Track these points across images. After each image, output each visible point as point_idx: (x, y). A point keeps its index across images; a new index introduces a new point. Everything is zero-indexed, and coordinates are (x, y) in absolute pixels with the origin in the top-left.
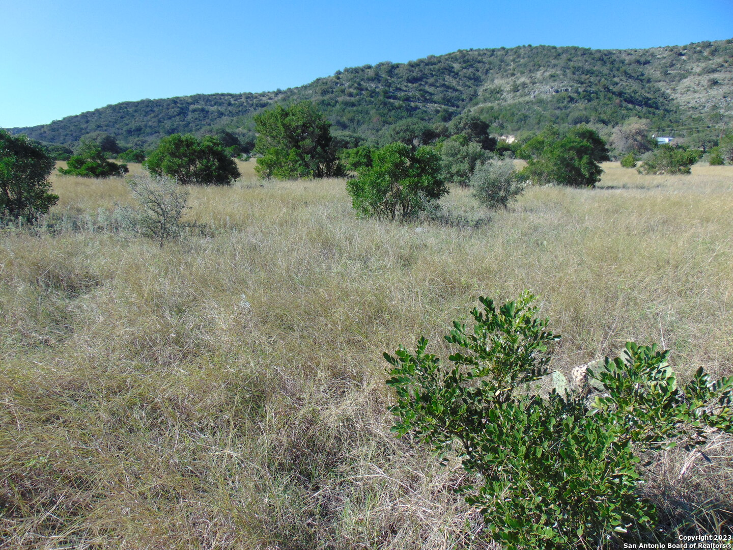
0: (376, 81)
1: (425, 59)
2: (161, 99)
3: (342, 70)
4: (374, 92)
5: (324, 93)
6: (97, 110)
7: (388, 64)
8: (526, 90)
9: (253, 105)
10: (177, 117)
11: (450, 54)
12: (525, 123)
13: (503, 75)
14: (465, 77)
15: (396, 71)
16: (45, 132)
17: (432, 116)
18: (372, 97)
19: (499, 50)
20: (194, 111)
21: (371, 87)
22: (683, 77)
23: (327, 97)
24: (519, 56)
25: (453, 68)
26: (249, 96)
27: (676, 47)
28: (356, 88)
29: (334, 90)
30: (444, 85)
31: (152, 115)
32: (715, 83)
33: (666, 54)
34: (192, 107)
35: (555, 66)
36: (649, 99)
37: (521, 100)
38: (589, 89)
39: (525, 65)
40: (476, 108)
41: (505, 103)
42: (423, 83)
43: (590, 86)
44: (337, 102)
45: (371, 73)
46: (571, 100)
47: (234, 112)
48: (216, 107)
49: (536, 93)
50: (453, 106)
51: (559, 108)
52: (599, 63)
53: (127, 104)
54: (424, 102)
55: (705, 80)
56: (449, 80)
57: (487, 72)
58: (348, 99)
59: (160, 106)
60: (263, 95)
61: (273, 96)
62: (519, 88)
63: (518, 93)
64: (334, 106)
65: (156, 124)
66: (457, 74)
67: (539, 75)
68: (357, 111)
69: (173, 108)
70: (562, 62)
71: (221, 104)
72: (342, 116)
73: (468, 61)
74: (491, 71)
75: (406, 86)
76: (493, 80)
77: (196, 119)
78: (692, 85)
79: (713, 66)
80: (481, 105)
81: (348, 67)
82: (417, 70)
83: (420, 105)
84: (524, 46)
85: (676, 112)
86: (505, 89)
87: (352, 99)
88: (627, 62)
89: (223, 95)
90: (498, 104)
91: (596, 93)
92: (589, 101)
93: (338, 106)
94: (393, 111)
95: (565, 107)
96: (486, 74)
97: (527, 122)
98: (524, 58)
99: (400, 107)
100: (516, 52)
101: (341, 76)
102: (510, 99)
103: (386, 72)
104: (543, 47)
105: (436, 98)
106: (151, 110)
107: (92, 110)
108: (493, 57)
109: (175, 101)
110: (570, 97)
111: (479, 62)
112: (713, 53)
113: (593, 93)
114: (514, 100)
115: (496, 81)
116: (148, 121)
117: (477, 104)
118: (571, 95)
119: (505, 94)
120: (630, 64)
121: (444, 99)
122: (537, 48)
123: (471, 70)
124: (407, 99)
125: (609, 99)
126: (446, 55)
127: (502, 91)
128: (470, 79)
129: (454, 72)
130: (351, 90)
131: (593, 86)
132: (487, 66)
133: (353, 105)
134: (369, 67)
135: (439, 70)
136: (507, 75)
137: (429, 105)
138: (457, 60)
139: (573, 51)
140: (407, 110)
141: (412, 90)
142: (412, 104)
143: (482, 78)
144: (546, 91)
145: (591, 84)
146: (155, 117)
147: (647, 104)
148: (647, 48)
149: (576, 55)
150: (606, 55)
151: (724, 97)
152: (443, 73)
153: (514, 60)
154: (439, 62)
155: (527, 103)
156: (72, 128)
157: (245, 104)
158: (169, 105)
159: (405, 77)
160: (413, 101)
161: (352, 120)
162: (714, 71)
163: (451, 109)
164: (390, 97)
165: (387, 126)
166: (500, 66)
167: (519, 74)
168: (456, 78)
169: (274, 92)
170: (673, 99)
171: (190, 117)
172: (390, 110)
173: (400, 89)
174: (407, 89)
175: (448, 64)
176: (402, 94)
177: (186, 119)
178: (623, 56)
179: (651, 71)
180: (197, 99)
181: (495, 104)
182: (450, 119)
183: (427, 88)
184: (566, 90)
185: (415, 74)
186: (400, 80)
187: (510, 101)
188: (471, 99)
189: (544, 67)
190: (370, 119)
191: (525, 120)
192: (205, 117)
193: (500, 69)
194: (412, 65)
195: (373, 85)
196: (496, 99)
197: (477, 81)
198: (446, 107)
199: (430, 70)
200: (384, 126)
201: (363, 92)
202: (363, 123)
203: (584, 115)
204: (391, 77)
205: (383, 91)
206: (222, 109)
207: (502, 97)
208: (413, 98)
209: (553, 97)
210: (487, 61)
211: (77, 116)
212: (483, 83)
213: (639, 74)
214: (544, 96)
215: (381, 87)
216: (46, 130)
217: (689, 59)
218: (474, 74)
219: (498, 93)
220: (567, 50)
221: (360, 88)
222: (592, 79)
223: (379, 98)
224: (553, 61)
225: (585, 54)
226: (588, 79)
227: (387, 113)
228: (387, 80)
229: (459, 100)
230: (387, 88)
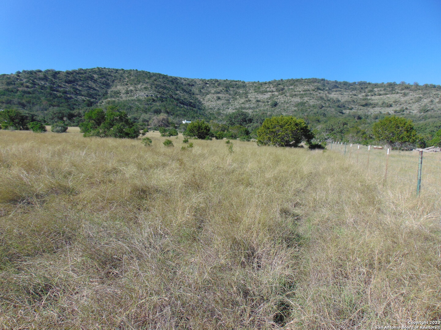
0: (45, 80)
1: (77, 70)
3: (21, 71)
5: (8, 84)
7: (52, 71)
8: (132, 94)
11: (92, 69)
13: (122, 84)
14: (100, 83)
15: (58, 76)
17: (80, 103)
18: (42, 89)
19: (120, 70)
21: (42, 83)
22: (207, 94)
23: (11, 87)
24: (131, 75)
25: (94, 77)
27: (205, 80)
28: (31, 83)
29: (16, 83)
30: (88, 86)
32: (219, 98)
33: (201, 82)
35: (147, 83)
36: (191, 103)
38: (163, 96)
39: (133, 80)
40: (105, 100)
42: (75, 84)
43: (163, 95)
44: (18, 90)
45: (41, 75)
46: (154, 100)
49: (137, 95)
50: (93, 98)
51: (148, 104)
52: (170, 83)
54: (76, 95)
55: (215, 96)
56: (91, 84)
57: (113, 81)
58: (26, 89)
62: (129, 92)
63: (128, 95)
64: (16, 92)
66: (96, 81)
67: (139, 86)
68: (32, 97)
70: (150, 81)
72: (22, 99)
73: (102, 74)
74: (116, 81)
75: (64, 85)
76: (116, 86)
78: (211, 98)
79: (219, 91)
80: (109, 99)
81: (25, 70)
82: (71, 76)
83: (73, 96)
84: (134, 70)
85: (204, 110)
86: (122, 92)
87: (29, 90)
88: (184, 84)
90: (118, 100)
91: (166, 98)
92: (162, 102)
93: (19, 93)
94: (56, 99)
95: (151, 104)
96: (113, 82)
97: (131, 110)
98: (133, 76)
99: (61, 97)
100: (129, 73)
101: (20, 75)
102: (124, 98)
103: (52, 76)
104: (143, 72)
105: (83, 93)
108: (117, 74)
110: (153, 99)
111: (109, 75)
112: (219, 85)
113: (164, 98)
114: (126, 98)
115: (118, 87)
117: (107, 98)
118: (154, 98)
120: (185, 85)
121: (88, 94)
122: (140, 72)
123: (104, 79)
124: (65, 92)
125: (172, 102)
126: (90, 69)
127: (120, 92)
128: (104, 84)
129: (94, 79)
130: (28, 84)
131: (165, 95)
132: (114, 78)
133: (29, 93)
134: (40, 71)
135: (85, 78)
136: (124, 85)
137: (79, 97)
138: (96, 73)
139: (158, 76)
140: (65, 99)
141: (68, 88)
142: (68, 96)
144: (142, 95)
145: (164, 94)
147: (190, 105)
148: (193, 79)
149: (160, 78)
150: (174, 79)
151: (222, 105)
152: (88, 79)
153: (128, 77)
154: (85, 73)
155: (133, 100)
159: (64, 80)
160: (69, 94)
161: (29, 102)
162: (219, 93)
163: (92, 100)
164: (54, 91)
165: (52, 107)
166: (120, 79)
168: (95, 83)
170: (203, 104)
172: (54, 98)
173: (61, 87)
174: (65, 86)
175: (91, 75)
176: (62, 89)
178: (183, 81)
179: (195, 90)
181: (116, 100)
182: (91, 106)
183: (77, 87)
184: (152, 96)
185: (70, 78)
186: (61, 81)
187: (124, 99)
188: (104, 95)
189: (142, 82)
190: (41, 102)
191: (130, 109)
193: (120, 81)
194: (68, 73)
195: (43, 83)
196: (116, 97)
197: (108, 86)
198: (89, 99)
199: (80, 77)
201: (37, 86)
202: (36, 104)
203: (159, 108)
204: (55, 79)
205: (50, 87)
207: (120, 96)
208: (68, 92)
209: (145, 98)
210: (113, 75)
212: (111, 87)
213: (189, 90)
214: (141, 98)
215: (48, 84)
217: (210, 86)
218: (106, 82)
219: (118, 93)
220: (155, 75)
221: (34, 84)
222: (165, 91)
223: (47, 91)
224: (147, 80)
225: (164, 78)
226: (163, 91)
227: (52, 100)
228: (52, 80)
229: (96, 95)
230: (52, 85)
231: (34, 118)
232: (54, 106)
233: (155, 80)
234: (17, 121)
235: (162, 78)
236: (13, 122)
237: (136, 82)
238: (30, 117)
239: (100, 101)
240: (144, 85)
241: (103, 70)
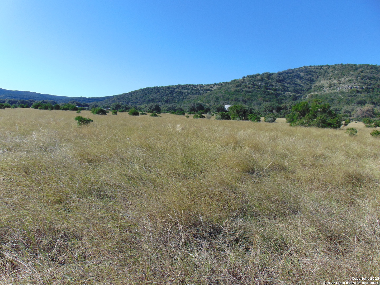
0: (261, 81)
1: (286, 71)
2: (163, 87)
3: (246, 76)
4: (260, 86)
5: (237, 86)
6: (135, 91)
7: (267, 73)
8: (336, 87)
9: (203, 90)
10: (169, 95)
11: (299, 68)
12: (332, 103)
14: (306, 79)
15: (271, 77)
16: (115, 100)
17: (287, 98)
18: (259, 89)
19: (325, 66)
20: (177, 92)
21: (259, 84)
23: (238, 88)
24: (335, 69)
25: (300, 75)
26: (202, 86)
28: (252, 85)
29: (242, 85)
30: (294, 83)
31: (159, 93)
34: (176, 90)
35: (352, 75)
37: (332, 92)
38: (369, 87)
39: (337, 74)
40: (309, 94)
41: (324, 93)
42: (284, 82)
44: (243, 91)
45: (259, 78)
46: (358, 92)
47: (194, 93)
48: (186, 90)
49: (340, 88)
50: (299, 93)
51: (351, 96)
53: (148, 89)
54: (284, 91)
56: (298, 81)
57: (317, 77)
58: (248, 89)
59: (162, 89)
60: (208, 85)
61: (212, 86)
62: (332, 86)
63: (331, 88)
64: (241, 92)
65: (160, 98)
66: (302, 78)
67: (343, 79)
68: (251, 95)
69: (168, 91)
70: (356, 73)
71: (189, 89)
72: (245, 97)
73: (308, 72)
74: (320, 77)
75: (276, 84)
76: (320, 81)
77: (177, 96)
80: (312, 93)
81: (249, 75)
82: (282, 76)
83: (282, 93)
84: (339, 64)
86: (325, 86)
87: (250, 89)
89: (190, 85)
90: (321, 93)
91: (373, 89)
92: (368, 93)
93: (243, 93)
94: (269, 95)
95: (354, 96)
96: (317, 78)
97: (333, 102)
98: (337, 70)
99: (272, 93)
100: (334, 67)
101: (245, 79)
102: (327, 91)
103: (267, 77)
104: (349, 65)
105: (290, 89)
106: (158, 91)
107: (133, 91)
108: (321, 70)
109: (169, 87)
110: (357, 91)
111: (314, 72)
113: (371, 89)
114: (329, 91)
115: (322, 82)
116: (157, 96)
117: (310, 92)
118: (359, 90)
119: (325, 88)
121: (294, 90)
122: (345, 65)
123: (309, 76)
124: (276, 90)
126: (297, 69)
127: (323, 86)
128: (309, 80)
129: (300, 77)
130: (249, 85)
131: (372, 85)
132: (318, 74)
133: (250, 92)
134: (259, 75)
135: (293, 76)
136: (327, 79)
137: (286, 93)
138: (302, 71)
139: (366, 67)
140: (275, 95)
141: (279, 86)
142: (278, 92)
143: (315, 80)
144: (345, 88)
145: (370, 84)
146: (160, 94)
149: (367, 69)
152: (294, 77)
153: (332, 72)
154: (293, 72)
155: (335, 93)
156: (126, 98)
157: (200, 89)
158: (166, 89)
159: (275, 80)
160: (278, 91)
161: (249, 99)
163: (297, 95)
164: (267, 89)
165: (265, 102)
166: (325, 74)
167: (333, 79)
168: (301, 80)
169: (213, 84)
171: (175, 94)
172: (267, 95)
173: (272, 85)
174: (276, 85)
175: (298, 73)
176: (273, 88)
177: (173, 96)
180: (178, 86)
181: (319, 93)
182: (296, 100)
183: (286, 85)
184: (356, 87)
185: (280, 78)
186: (273, 81)
187: (327, 92)
188: (308, 90)
189: (347, 75)
190: (257, 99)
191: (332, 101)
192: (181, 95)
193: (324, 76)
194: (279, 74)
195: (260, 83)
196: (320, 91)
197: (312, 81)
198: (295, 94)
199: (288, 76)
200: (264, 102)
201: (255, 86)
202: (254, 100)
203: (363, 100)
204: (269, 80)
205: (264, 86)
206: (189, 91)
207: (323, 90)
208: (279, 89)
209: (349, 90)
210: (318, 72)
211: (127, 93)
212: (315, 82)
214: (344, 90)
215: (264, 84)
216: (115, 99)
218: (311, 78)
219: (321, 88)
220: (362, 66)
221: (254, 85)
222: (372, 82)
223: (262, 89)
224: (352, 73)
225: (372, 68)
226: (370, 82)
227: (266, 96)
228: (267, 81)
229: (301, 90)
230: (266, 85)
231: (252, 111)
232: (266, 101)
233: (361, 72)
234: (241, 113)
235: (370, 69)
236: (239, 114)
237: (340, 76)
238: (249, 110)
239: (305, 95)
240: (348, 78)
241: (309, 68)
